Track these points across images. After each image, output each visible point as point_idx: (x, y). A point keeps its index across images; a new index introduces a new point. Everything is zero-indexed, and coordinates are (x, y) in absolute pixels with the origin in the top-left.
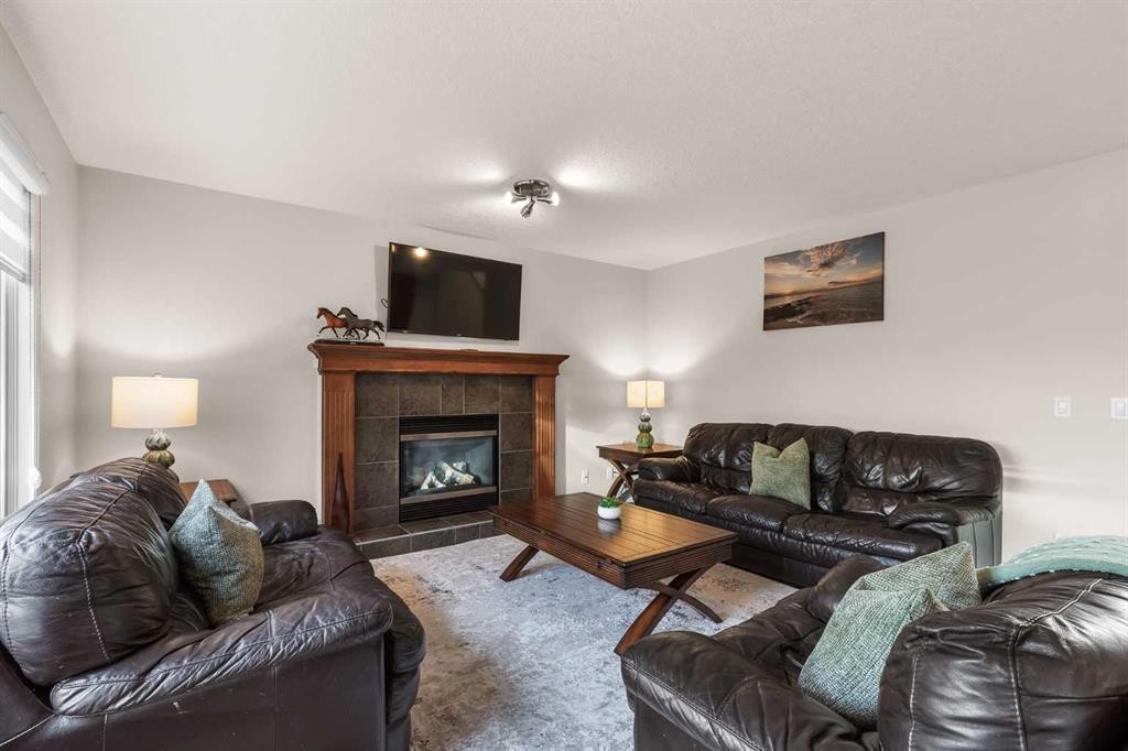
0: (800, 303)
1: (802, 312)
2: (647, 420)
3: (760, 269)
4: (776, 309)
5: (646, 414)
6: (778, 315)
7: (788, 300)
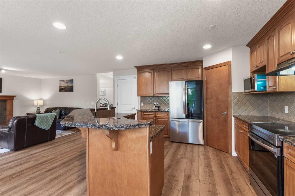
0: (64, 88)
1: (64, 90)
2: (39, 107)
3: (59, 82)
4: (61, 89)
5: (38, 106)
6: (61, 90)
7: (62, 88)
